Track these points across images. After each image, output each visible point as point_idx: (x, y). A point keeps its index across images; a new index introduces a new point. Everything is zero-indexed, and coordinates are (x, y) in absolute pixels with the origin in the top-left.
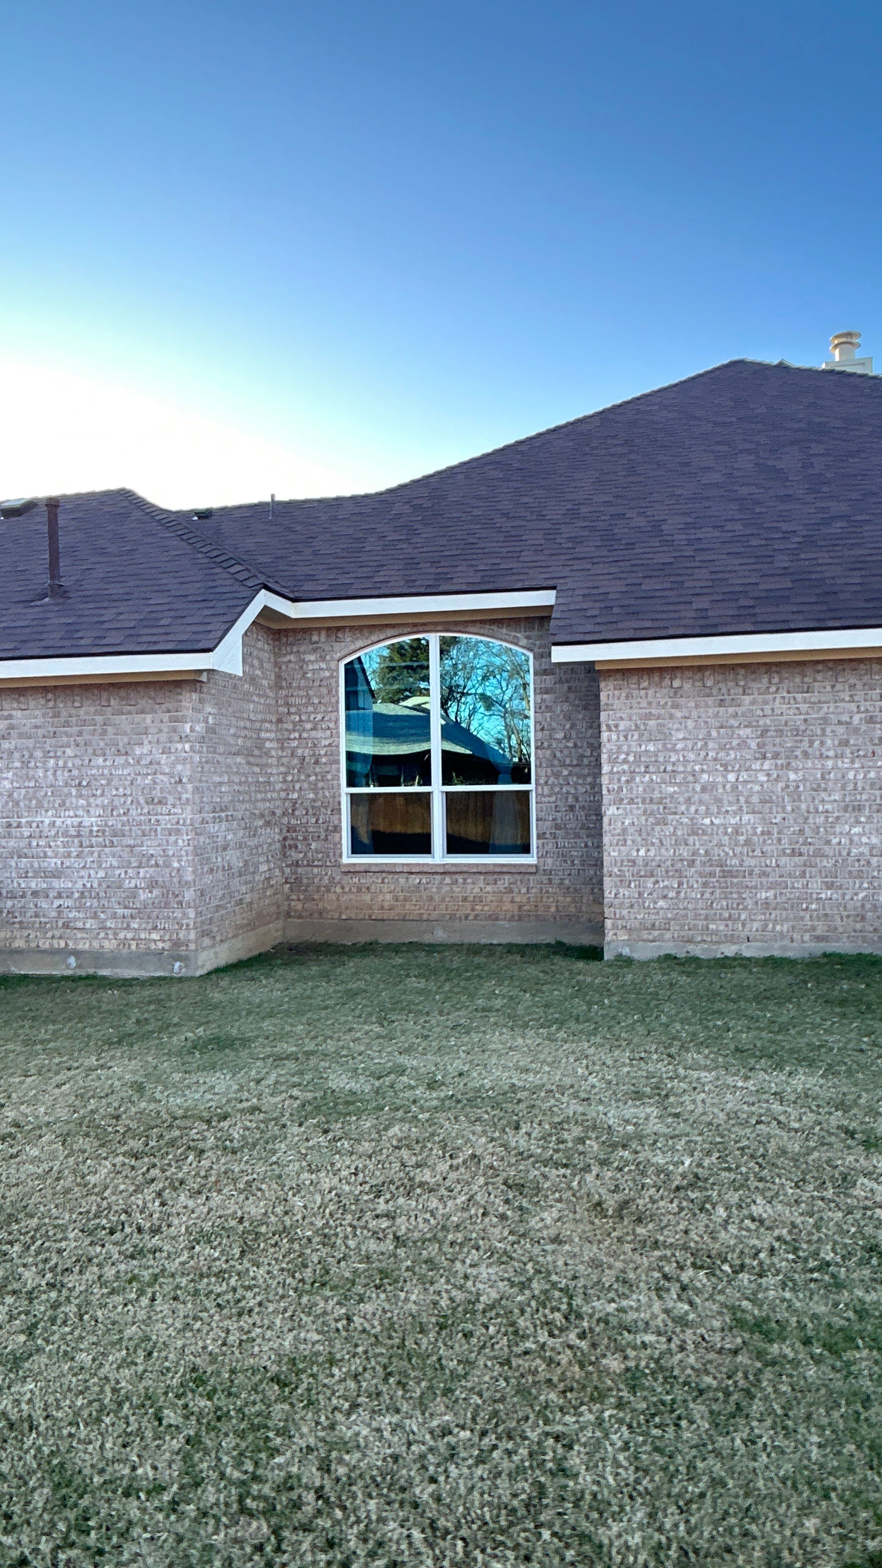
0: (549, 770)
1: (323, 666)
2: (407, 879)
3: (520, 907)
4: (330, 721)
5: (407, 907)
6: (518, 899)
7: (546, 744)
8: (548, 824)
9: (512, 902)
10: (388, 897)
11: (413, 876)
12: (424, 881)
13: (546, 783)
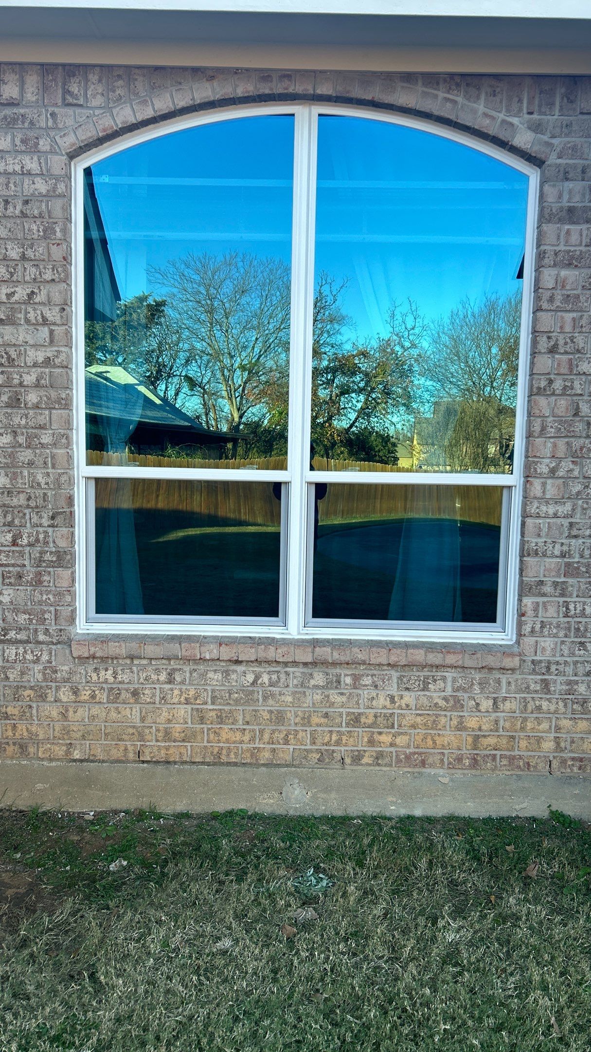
0: (561, 443)
1: (32, 164)
2: (227, 673)
3: (476, 738)
4: (49, 302)
5: (224, 736)
6: (472, 723)
7: (558, 385)
8: (551, 562)
9: (461, 727)
10: (183, 711)
11: (240, 668)
12: (265, 678)
13: (553, 471)
